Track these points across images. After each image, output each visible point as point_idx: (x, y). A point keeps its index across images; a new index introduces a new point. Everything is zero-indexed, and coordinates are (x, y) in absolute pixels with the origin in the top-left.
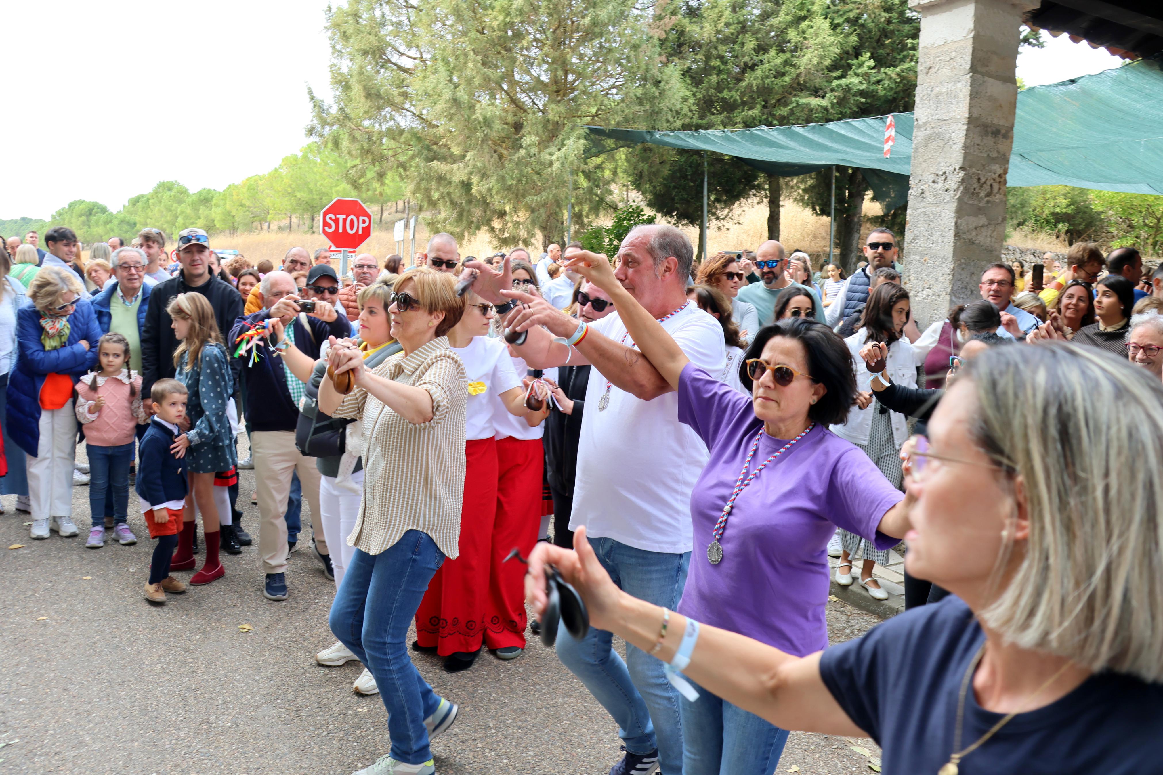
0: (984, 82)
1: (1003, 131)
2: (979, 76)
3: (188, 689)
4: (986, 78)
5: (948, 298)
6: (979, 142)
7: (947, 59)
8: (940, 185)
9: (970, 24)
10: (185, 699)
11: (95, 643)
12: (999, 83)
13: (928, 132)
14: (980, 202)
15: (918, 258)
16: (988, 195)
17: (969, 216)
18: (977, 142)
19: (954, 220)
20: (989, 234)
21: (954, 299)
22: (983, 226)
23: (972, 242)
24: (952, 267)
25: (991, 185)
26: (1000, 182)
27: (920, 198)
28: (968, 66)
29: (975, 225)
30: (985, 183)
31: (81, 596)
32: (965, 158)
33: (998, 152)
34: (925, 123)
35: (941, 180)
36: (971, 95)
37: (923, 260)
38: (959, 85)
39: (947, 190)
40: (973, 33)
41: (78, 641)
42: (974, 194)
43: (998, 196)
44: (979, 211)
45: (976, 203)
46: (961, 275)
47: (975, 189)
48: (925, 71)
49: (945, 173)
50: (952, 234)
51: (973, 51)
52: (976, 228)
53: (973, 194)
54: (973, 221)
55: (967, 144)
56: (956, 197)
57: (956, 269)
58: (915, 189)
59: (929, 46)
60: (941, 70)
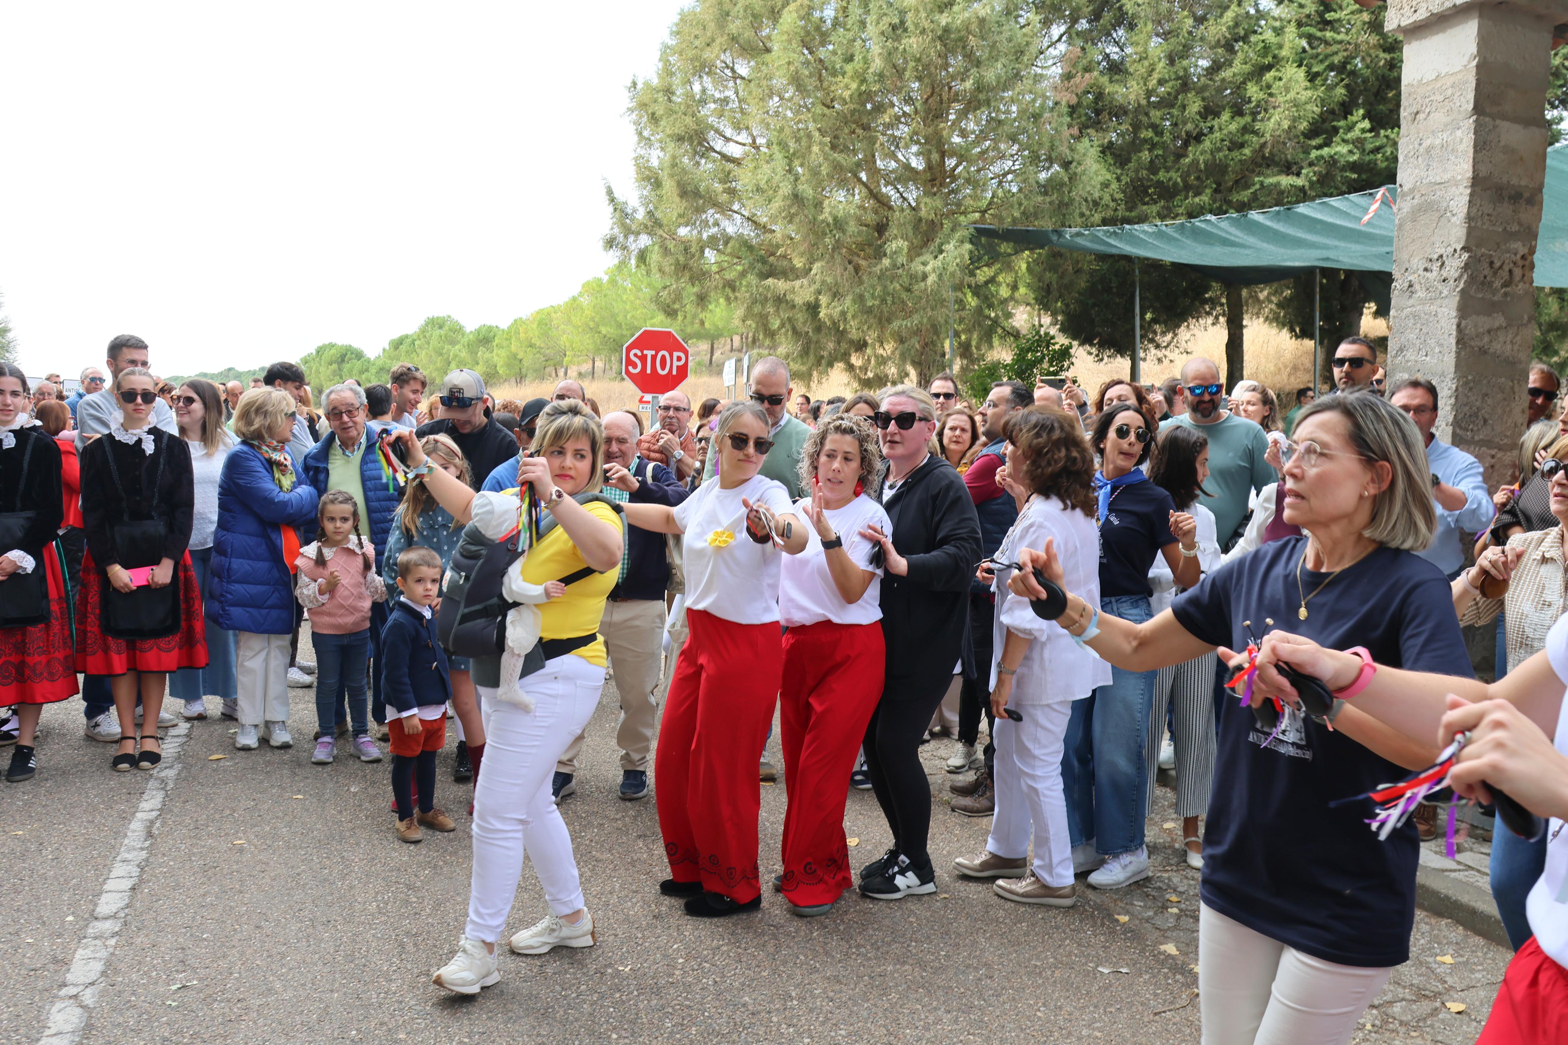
0: (1495, 127)
1: (1526, 195)
2: (1487, 119)
3: (407, 933)
4: (1498, 122)
5: (1450, 430)
6: (1490, 211)
7: (1441, 98)
8: (1435, 273)
9: (1472, 48)
10: (402, 945)
11: (299, 874)
12: (1517, 127)
13: (1416, 201)
14: (1494, 294)
16: (1506, 284)
17: (1478, 314)
18: (1486, 212)
19: (1455, 321)
20: (1508, 340)
21: (1458, 431)
22: (1498, 328)
23: (1483, 351)
24: (1454, 386)
25: (1510, 271)
26: (1523, 266)
27: (1407, 294)
28: (1471, 106)
29: (1487, 327)
30: (1501, 267)
31: (287, 818)
32: (1469, 234)
33: (1520, 224)
34: (1412, 190)
35: (1435, 266)
36: (1475, 146)
38: (1459, 133)
39: (1444, 281)
40: (1477, 60)
41: (279, 871)
42: (1485, 284)
43: (1521, 285)
44: (1492, 308)
45: (1488, 296)
46: (1468, 397)
47: (1485, 277)
48: (1410, 118)
49: (1441, 256)
50: (1453, 341)
51: (1478, 85)
52: (1489, 332)
53: (1483, 283)
54: (1484, 322)
55: (1472, 215)
56: (1458, 289)
57: (1460, 389)
58: (1400, 281)
59: (1415, 83)
60: (1432, 115)
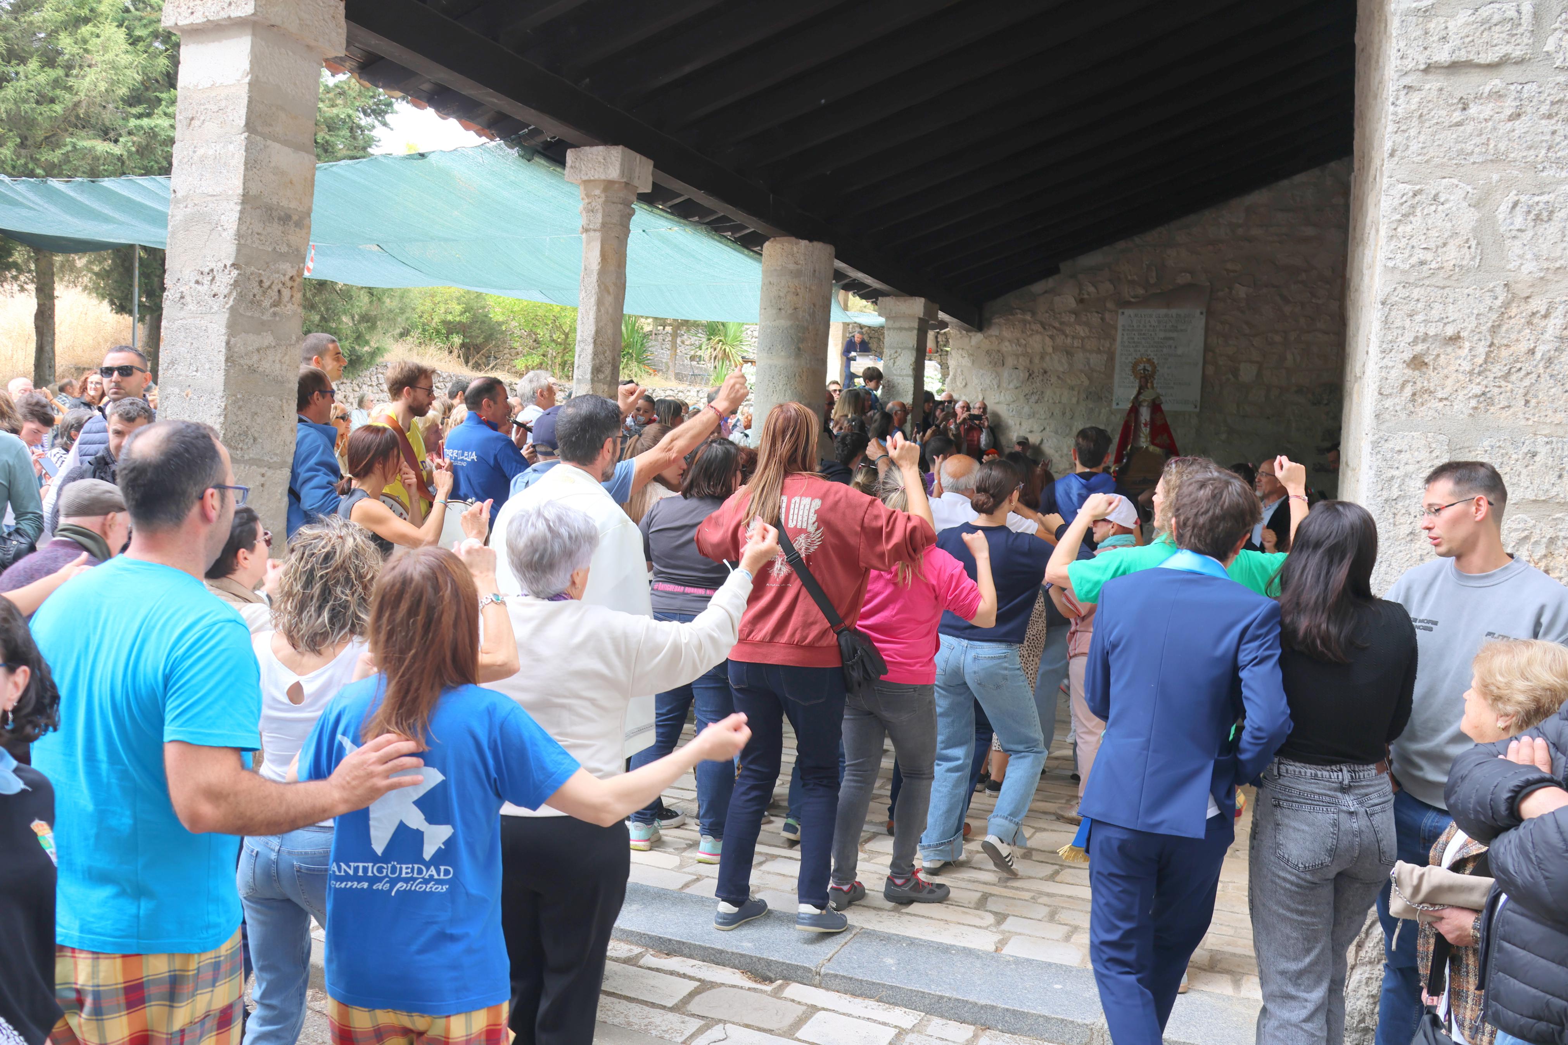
0: (266, 147)
1: (295, 218)
2: (258, 138)
4: (269, 142)
6: (260, 230)
7: (215, 108)
8: (206, 287)
9: (245, 64)
12: (286, 150)
13: (188, 210)
14: (263, 314)
15: (177, 390)
16: (275, 304)
17: (247, 332)
18: (256, 230)
19: (224, 338)
20: (277, 359)
22: (268, 347)
23: (252, 370)
24: (223, 405)
25: (279, 291)
26: (291, 288)
27: (179, 305)
28: (243, 122)
29: (256, 345)
30: (270, 287)
32: (238, 251)
33: (289, 245)
34: (185, 198)
35: (206, 280)
36: (246, 164)
37: (184, 394)
38: (231, 147)
39: (214, 296)
40: (249, 77)
42: (254, 302)
43: (289, 306)
44: (261, 327)
45: (257, 315)
46: (237, 416)
47: (254, 296)
48: (185, 123)
49: (212, 270)
50: (223, 359)
51: (250, 102)
52: (258, 350)
53: (252, 302)
54: (254, 341)
55: (242, 232)
56: (227, 306)
57: (229, 408)
58: (172, 291)
59: (191, 87)
60: (207, 123)
